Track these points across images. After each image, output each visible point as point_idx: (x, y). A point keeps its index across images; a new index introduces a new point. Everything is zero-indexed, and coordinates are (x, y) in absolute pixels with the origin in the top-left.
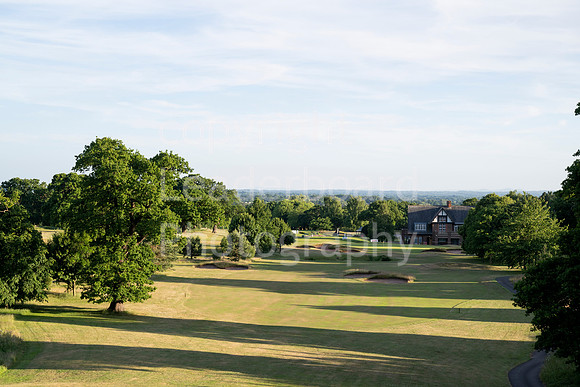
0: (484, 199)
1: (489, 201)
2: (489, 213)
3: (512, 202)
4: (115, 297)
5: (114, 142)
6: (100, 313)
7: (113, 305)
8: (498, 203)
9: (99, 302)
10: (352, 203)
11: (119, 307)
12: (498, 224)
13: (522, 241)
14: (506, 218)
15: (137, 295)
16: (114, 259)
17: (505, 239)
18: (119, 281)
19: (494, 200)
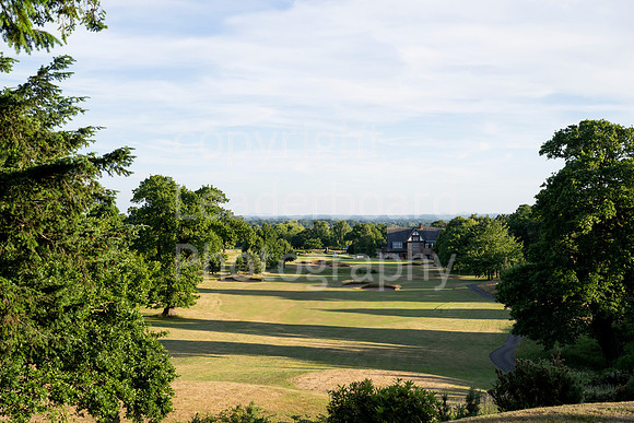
0: (452, 221)
1: (456, 223)
2: (457, 232)
3: (475, 223)
4: (169, 304)
5: (166, 179)
6: (156, 316)
7: (166, 311)
8: (464, 224)
9: (155, 308)
10: (338, 226)
11: (172, 312)
12: (466, 241)
13: (486, 256)
14: (472, 236)
15: (186, 302)
16: (167, 273)
17: (473, 253)
18: (172, 290)
19: (461, 222)
